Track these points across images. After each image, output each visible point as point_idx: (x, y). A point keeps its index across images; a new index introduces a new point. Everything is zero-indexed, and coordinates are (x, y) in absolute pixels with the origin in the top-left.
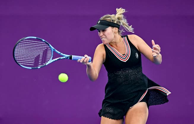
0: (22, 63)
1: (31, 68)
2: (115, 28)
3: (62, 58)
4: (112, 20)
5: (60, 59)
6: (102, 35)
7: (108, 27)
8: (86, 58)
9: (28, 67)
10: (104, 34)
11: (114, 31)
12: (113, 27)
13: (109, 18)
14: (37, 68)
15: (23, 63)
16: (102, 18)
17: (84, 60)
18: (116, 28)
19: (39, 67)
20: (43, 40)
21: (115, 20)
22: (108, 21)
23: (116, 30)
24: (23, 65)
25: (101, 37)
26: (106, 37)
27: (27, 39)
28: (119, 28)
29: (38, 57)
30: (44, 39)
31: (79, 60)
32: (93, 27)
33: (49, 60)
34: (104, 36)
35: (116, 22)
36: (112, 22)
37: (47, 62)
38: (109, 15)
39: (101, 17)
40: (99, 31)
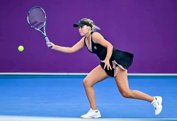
1: (29, 23)
3: (43, 33)
4: (88, 22)
5: (41, 32)
7: (85, 25)
10: (81, 30)
16: (82, 20)
19: (32, 27)
20: (45, 17)
22: (85, 21)
23: (89, 28)
24: (29, 19)
27: (42, 10)
29: (36, 22)
32: (75, 24)
35: (90, 23)
37: (37, 28)
40: (79, 28)
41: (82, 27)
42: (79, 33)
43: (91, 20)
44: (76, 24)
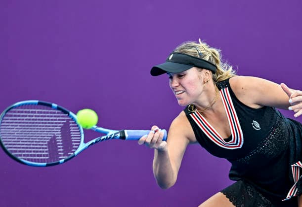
0: (24, 155)
1: (44, 164)
2: (204, 70)
4: (200, 54)
5: (99, 140)
6: (177, 85)
7: (190, 68)
8: (155, 132)
9: (39, 162)
10: (180, 84)
11: (203, 77)
12: (200, 69)
13: (192, 50)
14: (58, 163)
15: (28, 155)
16: (178, 50)
17: (153, 138)
18: (208, 71)
20: (55, 106)
21: (205, 55)
22: (189, 54)
23: (206, 75)
24: (28, 160)
25: (173, 89)
26: (185, 91)
28: (213, 72)
30: (55, 103)
31: (143, 139)
33: (78, 145)
34: (180, 88)
35: (207, 59)
36: (199, 57)
37: (76, 149)
38: (193, 44)
39: (176, 47)
40: (171, 78)
41: (180, 76)
42: (172, 98)
43: (211, 44)
44: (159, 66)
